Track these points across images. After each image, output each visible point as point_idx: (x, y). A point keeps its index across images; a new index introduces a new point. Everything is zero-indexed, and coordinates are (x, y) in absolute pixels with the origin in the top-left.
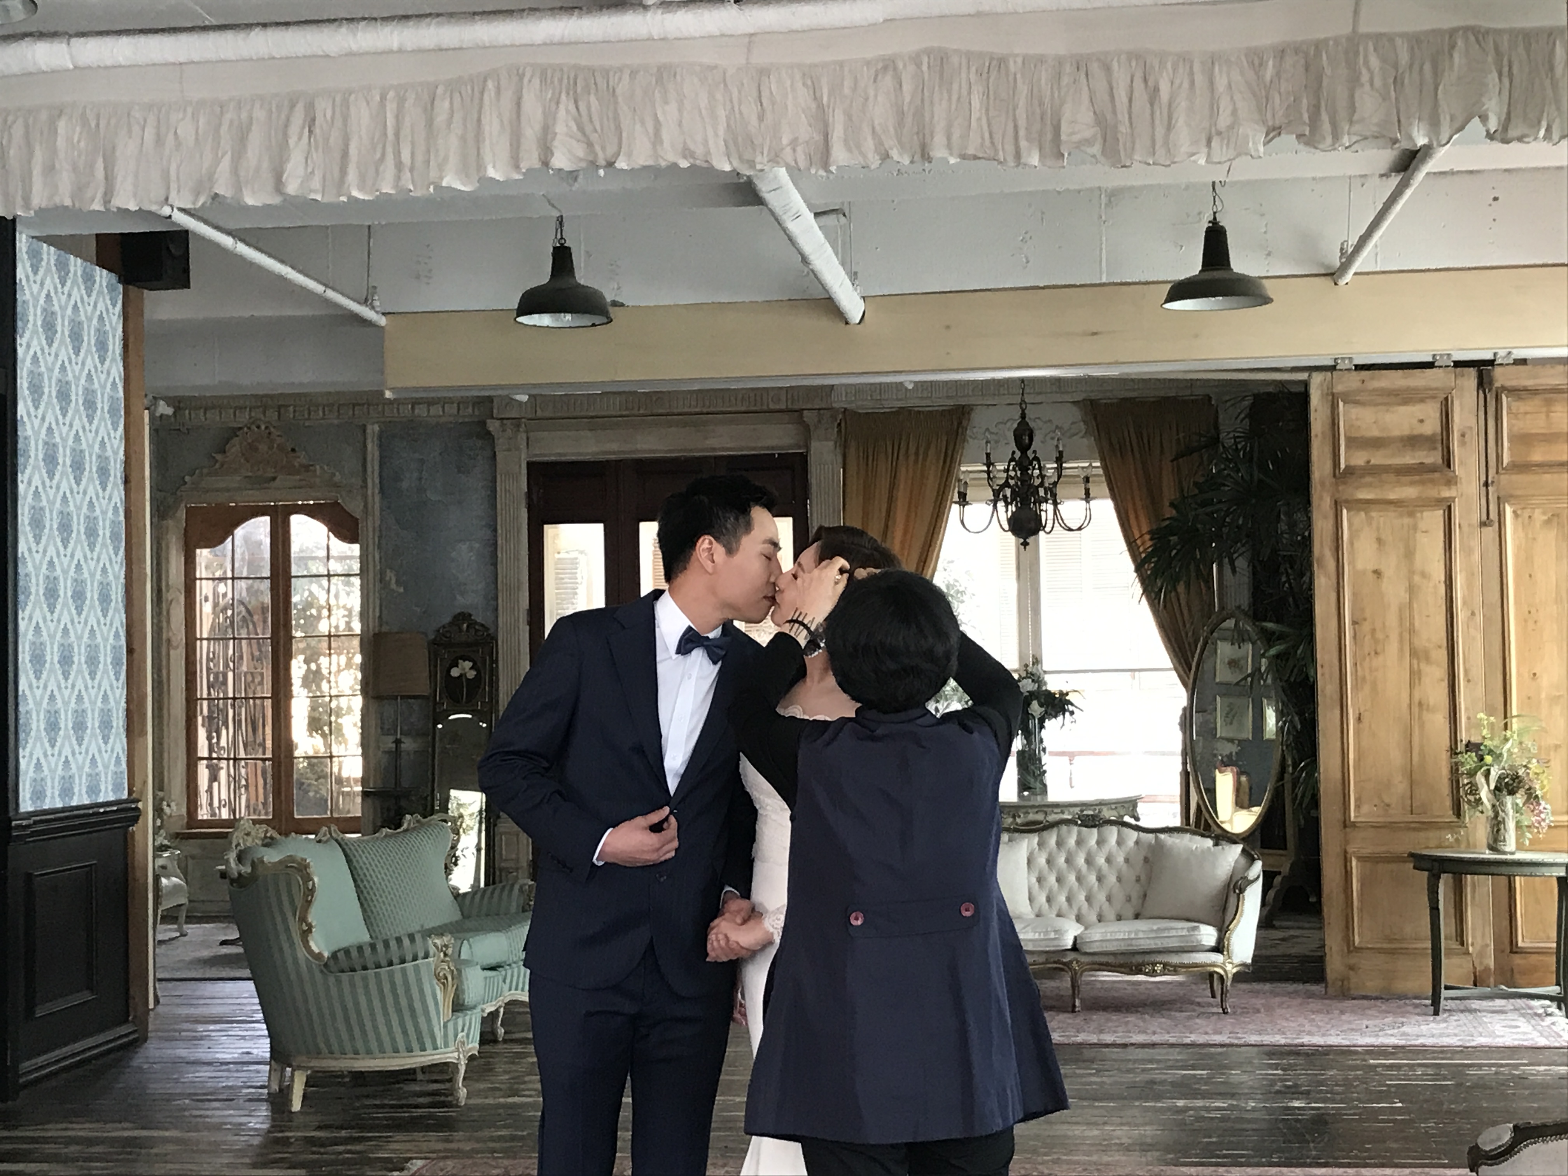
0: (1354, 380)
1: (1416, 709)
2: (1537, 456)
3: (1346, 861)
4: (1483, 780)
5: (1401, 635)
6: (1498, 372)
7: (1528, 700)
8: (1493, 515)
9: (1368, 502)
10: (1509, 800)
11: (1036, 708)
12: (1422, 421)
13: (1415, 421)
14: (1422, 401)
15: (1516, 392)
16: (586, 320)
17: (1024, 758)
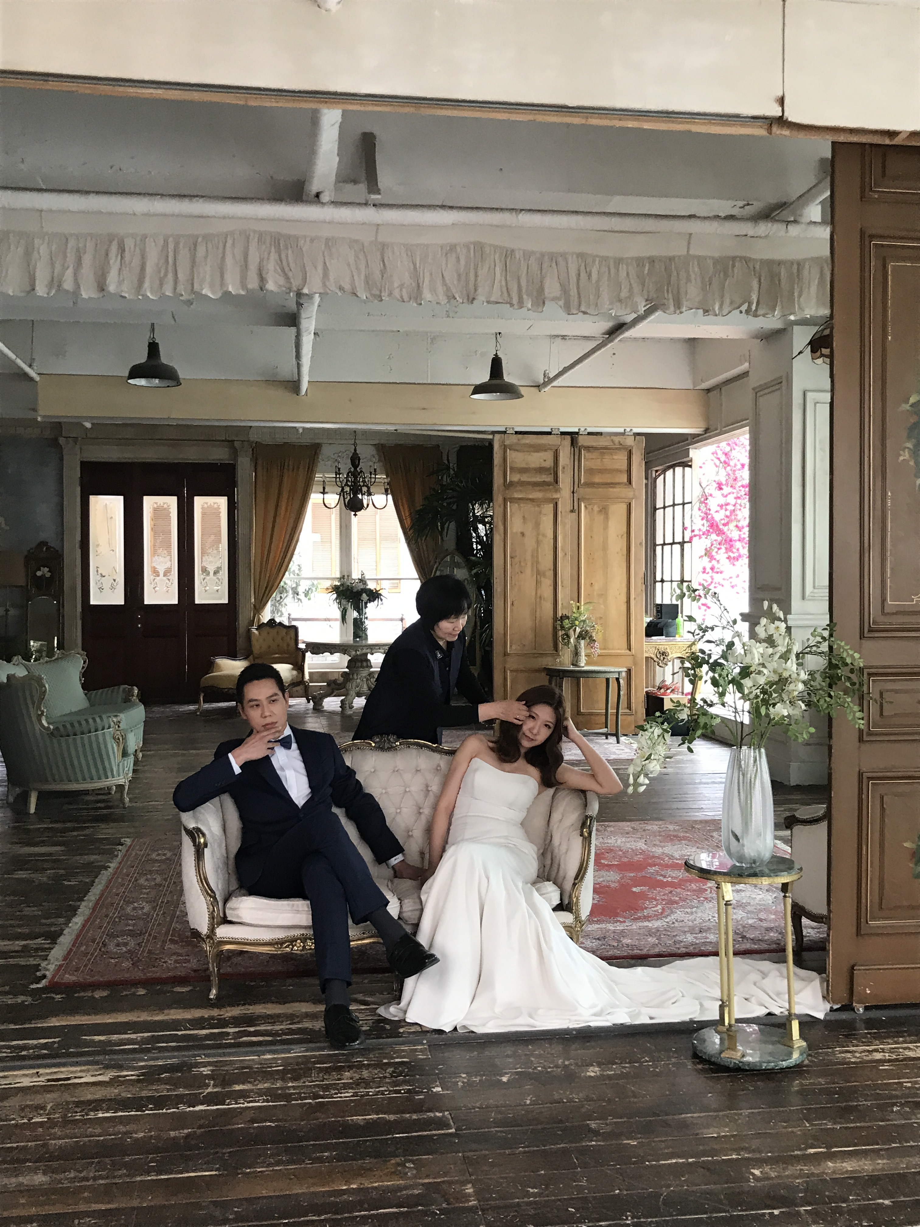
0: (514, 439)
1: (538, 600)
2: (597, 479)
3: (505, 672)
4: (573, 633)
5: (532, 564)
6: (580, 438)
7: (588, 595)
8: (576, 507)
9: (520, 499)
10: (582, 642)
11: (365, 597)
12: (545, 461)
13: (542, 460)
14: (546, 450)
15: (588, 448)
16: (166, 383)
17: (357, 622)
